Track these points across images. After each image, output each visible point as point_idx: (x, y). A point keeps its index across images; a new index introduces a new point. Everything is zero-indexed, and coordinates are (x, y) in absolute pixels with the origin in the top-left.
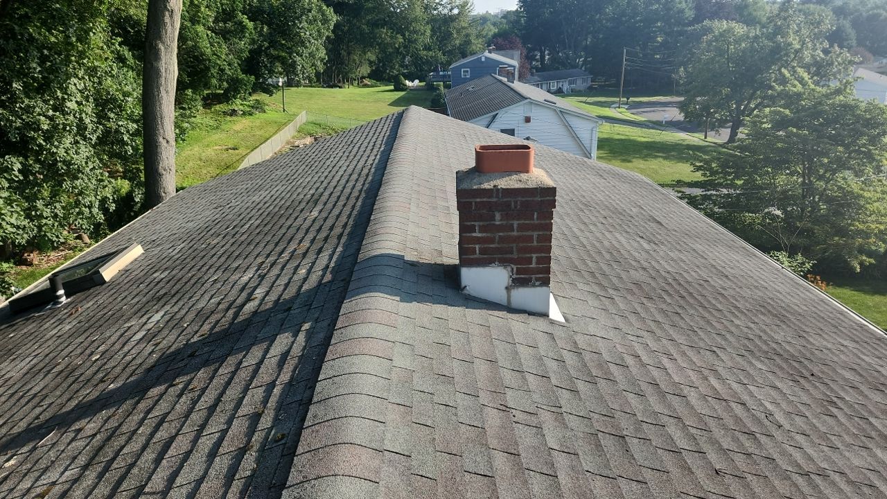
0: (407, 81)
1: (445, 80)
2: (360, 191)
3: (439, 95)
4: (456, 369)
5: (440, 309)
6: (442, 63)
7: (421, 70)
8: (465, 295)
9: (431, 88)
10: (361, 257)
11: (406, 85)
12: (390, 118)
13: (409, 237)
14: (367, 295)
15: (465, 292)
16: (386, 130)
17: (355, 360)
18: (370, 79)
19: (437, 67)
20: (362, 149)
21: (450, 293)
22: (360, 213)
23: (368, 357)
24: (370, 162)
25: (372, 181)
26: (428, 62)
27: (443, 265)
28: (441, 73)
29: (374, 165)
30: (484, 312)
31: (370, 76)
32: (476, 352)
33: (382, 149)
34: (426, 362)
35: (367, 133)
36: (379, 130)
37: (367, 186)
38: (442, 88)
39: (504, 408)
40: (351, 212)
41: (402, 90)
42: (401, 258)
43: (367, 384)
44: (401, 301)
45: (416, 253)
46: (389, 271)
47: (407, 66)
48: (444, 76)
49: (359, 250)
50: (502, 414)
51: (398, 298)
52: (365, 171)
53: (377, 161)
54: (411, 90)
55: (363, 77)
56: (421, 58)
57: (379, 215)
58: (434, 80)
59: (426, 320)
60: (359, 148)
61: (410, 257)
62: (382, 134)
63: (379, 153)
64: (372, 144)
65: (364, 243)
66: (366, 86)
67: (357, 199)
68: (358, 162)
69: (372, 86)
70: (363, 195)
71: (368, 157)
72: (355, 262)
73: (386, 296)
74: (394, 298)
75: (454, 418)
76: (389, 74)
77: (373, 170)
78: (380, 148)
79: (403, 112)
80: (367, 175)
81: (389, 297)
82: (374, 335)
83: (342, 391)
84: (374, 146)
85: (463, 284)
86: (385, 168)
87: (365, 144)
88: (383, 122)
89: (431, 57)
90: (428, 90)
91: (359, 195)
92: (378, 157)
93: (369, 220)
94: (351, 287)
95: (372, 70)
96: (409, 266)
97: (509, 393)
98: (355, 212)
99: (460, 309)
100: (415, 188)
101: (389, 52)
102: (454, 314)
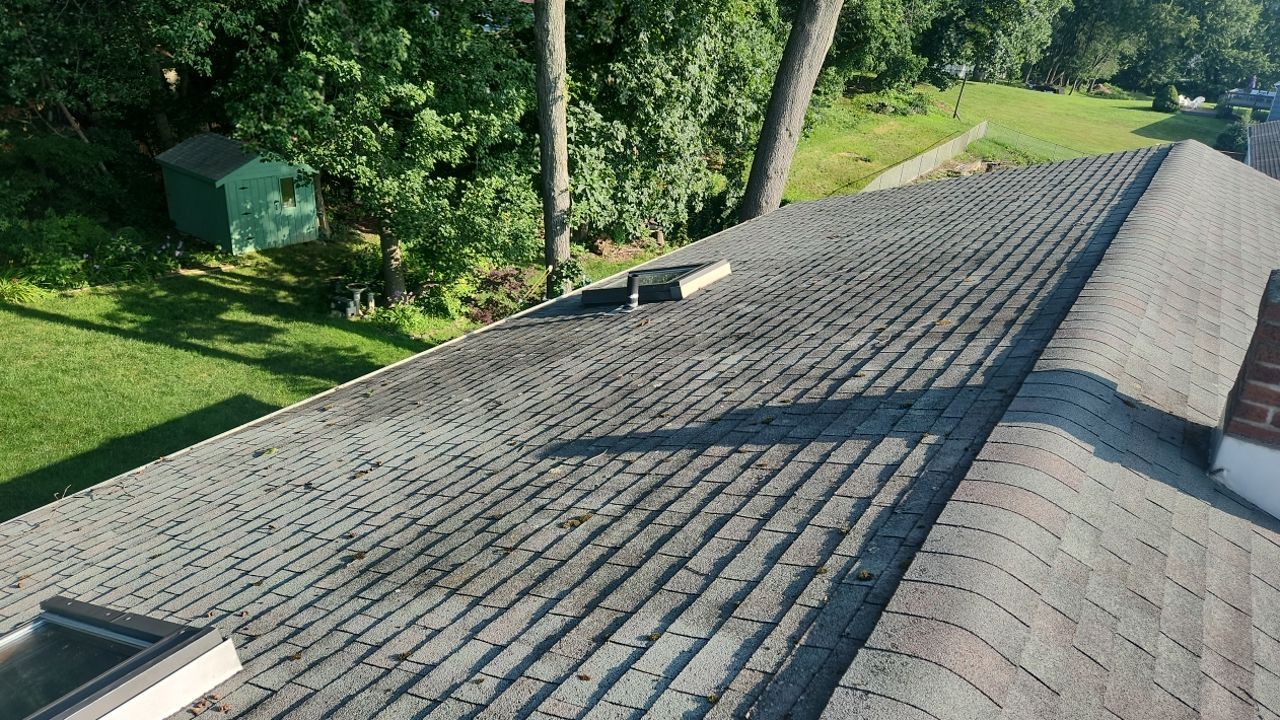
0: (1181, 97)
1: (1258, 104)
2: (1060, 263)
3: (1238, 131)
4: (1170, 597)
5: (1161, 491)
6: (1262, 75)
7: (1216, 82)
8: (1216, 483)
9: (1225, 114)
10: (1041, 364)
11: (1177, 104)
12: (1141, 154)
13: (1132, 357)
14: (1041, 426)
15: (1217, 478)
16: (1130, 174)
17: (1001, 515)
18: (1113, 84)
19: (1249, 80)
20: (1078, 196)
21: (1186, 470)
22: (1052, 296)
23: (1022, 519)
24: (1088, 218)
25: (1085, 250)
26: (1234, 70)
27: (1184, 420)
28: (1254, 92)
29: (1093, 227)
30: (1246, 525)
31: (1114, 81)
32: (1213, 583)
33: (1115, 202)
34: (1117, 566)
35: (1091, 173)
36: (1115, 171)
37: (1073, 256)
38: (1247, 118)
39: (1245, 697)
40: (1037, 291)
41: (1167, 110)
42: (1110, 387)
43: (1015, 559)
44: (1095, 454)
45: (1138, 386)
46: (1084, 400)
47: (1189, 72)
48: (1259, 98)
49: (1038, 353)
50: (1237, 703)
51: (1092, 448)
52: (1075, 233)
53: (1100, 220)
54: (1183, 112)
55: (1101, 81)
56: (1223, 61)
57: (1084, 308)
58: (1236, 101)
59: (1131, 501)
60: (1073, 193)
61: (1126, 389)
62: (1120, 179)
63: (1108, 208)
64: (1096, 191)
65: (1050, 344)
66: (1102, 95)
67: (1052, 273)
68: (1066, 215)
69: (1112, 97)
70: (1064, 269)
71: (1086, 211)
72: (1029, 370)
73: (1072, 437)
74: (1084, 445)
75: (1147, 672)
76: (1151, 80)
77: (1090, 234)
78: (1111, 200)
79: (1171, 148)
80: (1078, 240)
81: (1077, 441)
82: (1040, 491)
83: (970, 552)
84: (1100, 195)
85: (1218, 464)
86: (1114, 234)
87: (1084, 190)
88: (1126, 158)
89: (1245, 62)
90: (1217, 117)
91: (1056, 269)
92: (1105, 213)
93: (1066, 311)
94: (1015, 404)
95: (1122, 72)
96: (1120, 403)
97: (1260, 677)
98: (1043, 293)
99: (1201, 503)
100: (1163, 278)
101: (1165, 44)
102: (1187, 509)
